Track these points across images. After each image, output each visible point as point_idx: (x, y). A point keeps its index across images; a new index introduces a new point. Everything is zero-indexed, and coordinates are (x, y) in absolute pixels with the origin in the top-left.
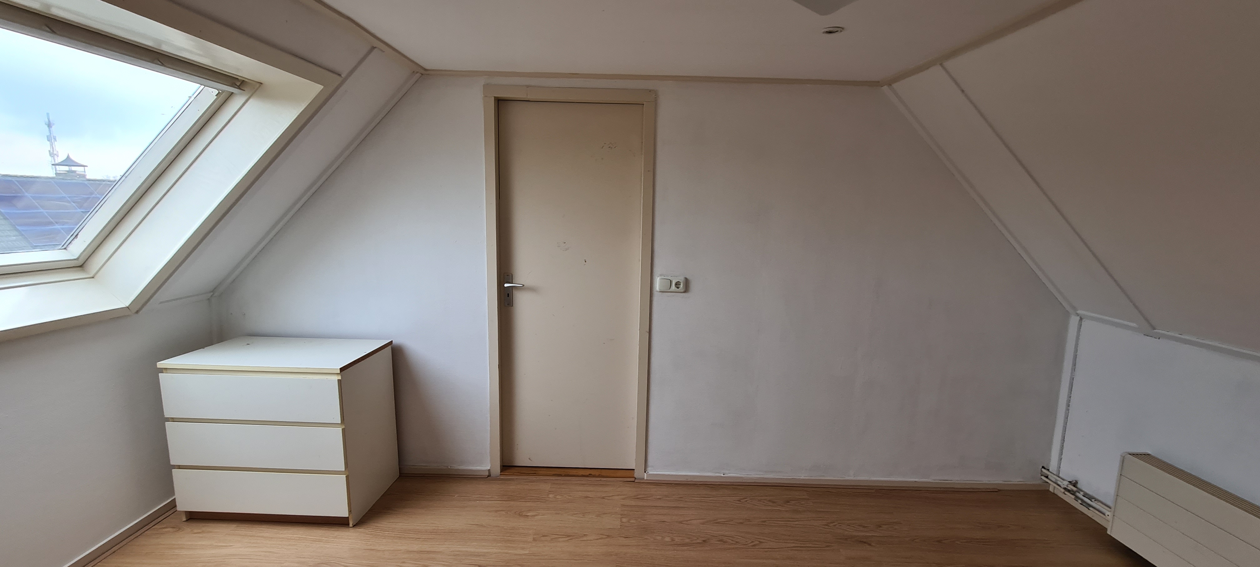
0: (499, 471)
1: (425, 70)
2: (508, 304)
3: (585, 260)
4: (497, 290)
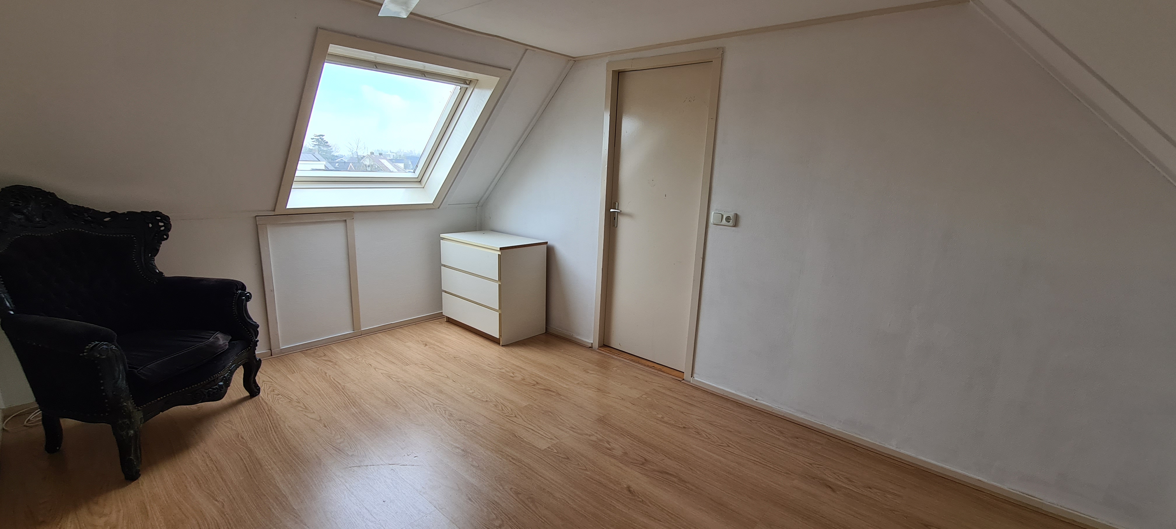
0: (597, 346)
1: (574, 58)
2: (615, 225)
3: (666, 195)
4: (604, 213)
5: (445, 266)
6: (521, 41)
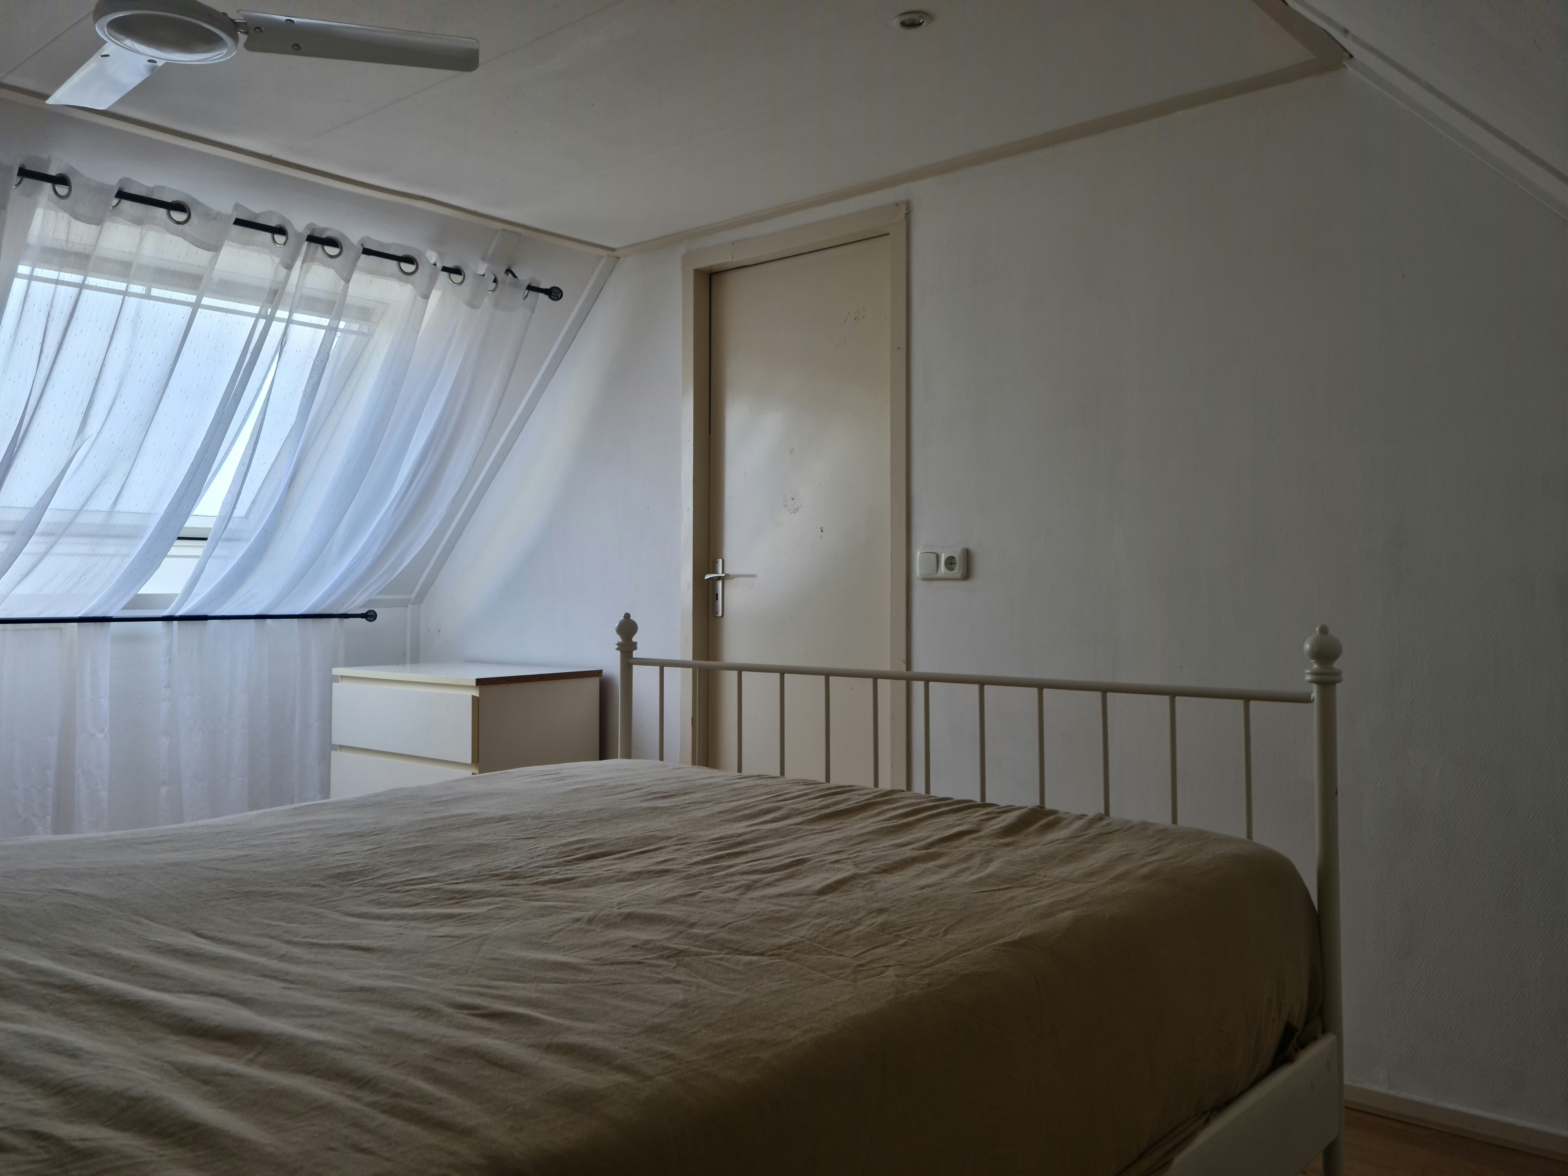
1: (613, 250)
2: (717, 613)
3: (822, 528)
4: (692, 585)
5: (342, 747)
6: (481, 210)
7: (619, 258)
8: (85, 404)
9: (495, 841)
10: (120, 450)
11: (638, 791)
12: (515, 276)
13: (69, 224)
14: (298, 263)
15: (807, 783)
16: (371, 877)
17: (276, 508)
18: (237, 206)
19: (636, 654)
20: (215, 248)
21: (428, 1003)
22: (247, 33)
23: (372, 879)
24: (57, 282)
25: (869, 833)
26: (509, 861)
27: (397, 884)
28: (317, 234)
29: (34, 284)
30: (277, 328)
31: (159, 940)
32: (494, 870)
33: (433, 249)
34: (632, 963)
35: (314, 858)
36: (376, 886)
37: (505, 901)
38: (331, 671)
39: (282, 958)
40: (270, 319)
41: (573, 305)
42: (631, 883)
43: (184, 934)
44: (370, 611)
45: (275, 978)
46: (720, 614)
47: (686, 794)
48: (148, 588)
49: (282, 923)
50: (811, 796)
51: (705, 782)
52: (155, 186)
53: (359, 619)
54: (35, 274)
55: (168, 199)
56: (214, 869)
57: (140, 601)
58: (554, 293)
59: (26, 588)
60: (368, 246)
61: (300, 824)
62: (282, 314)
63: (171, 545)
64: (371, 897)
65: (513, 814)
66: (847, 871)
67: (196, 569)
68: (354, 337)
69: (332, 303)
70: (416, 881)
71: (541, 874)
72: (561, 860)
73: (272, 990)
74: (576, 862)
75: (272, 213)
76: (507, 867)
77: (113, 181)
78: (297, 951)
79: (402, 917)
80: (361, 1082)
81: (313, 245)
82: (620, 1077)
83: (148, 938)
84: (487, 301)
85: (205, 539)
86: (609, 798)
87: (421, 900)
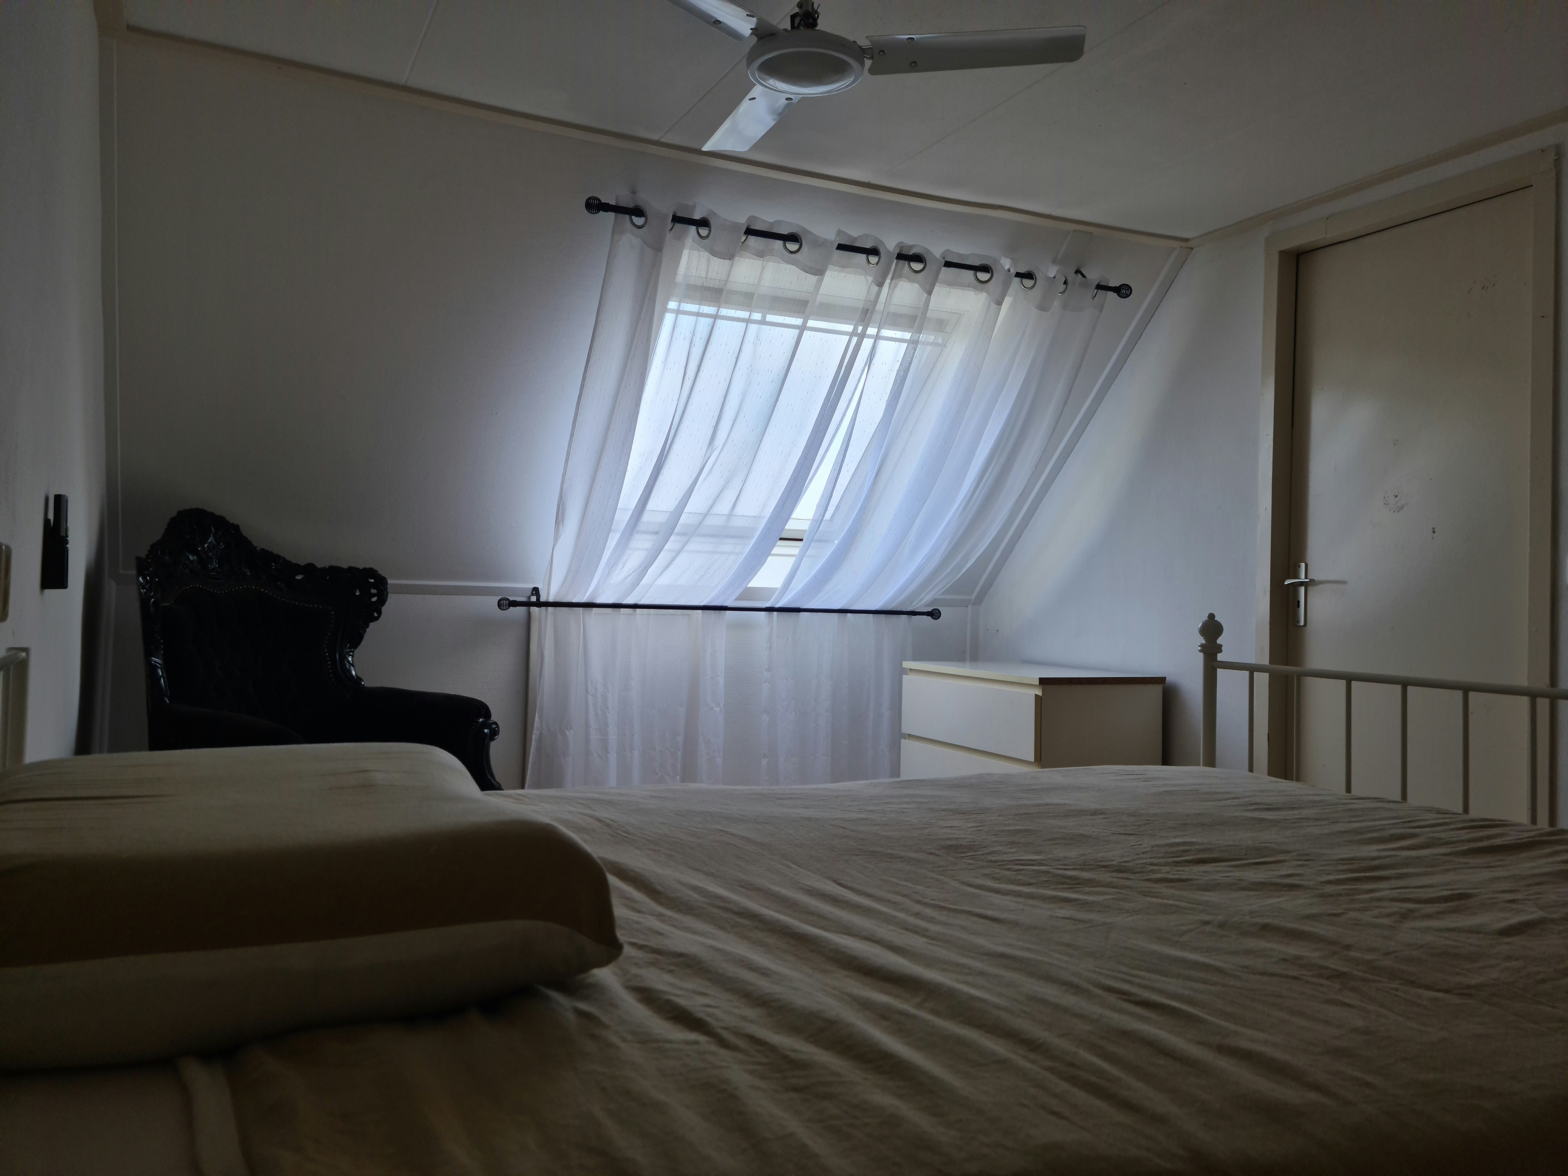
1: (1186, 240)
2: (1298, 622)
3: (1434, 528)
4: (1269, 591)
5: (910, 736)
6: (1055, 213)
7: (1192, 249)
8: (716, 418)
9: (1095, 834)
10: (740, 458)
11: (1236, 800)
12: (1084, 276)
13: (708, 261)
14: (888, 281)
15: (1439, 812)
16: (981, 853)
17: (860, 510)
18: (839, 232)
19: (1220, 657)
20: (819, 272)
21: (1075, 980)
22: (872, 58)
23: (983, 855)
24: (698, 314)
25: (1545, 874)
26: (1115, 854)
27: (1007, 863)
28: (905, 252)
29: (681, 317)
30: (867, 343)
31: (809, 884)
32: (1101, 861)
33: (1006, 257)
34: (1287, 976)
35: (926, 828)
36: (987, 862)
37: (1119, 893)
38: (901, 665)
39: (917, 915)
40: (862, 336)
41: (1141, 301)
42: (1257, 893)
43: (828, 882)
44: (935, 609)
45: (916, 932)
46: (1302, 623)
47: (1293, 809)
48: (756, 582)
49: (909, 884)
50: (1453, 826)
51: (1312, 798)
52: (774, 221)
53: (925, 617)
54: (681, 309)
55: (784, 231)
56: (841, 827)
57: (750, 593)
58: (1123, 291)
59: (664, 580)
60: (949, 259)
61: (906, 796)
62: (872, 331)
63: (774, 545)
64: (986, 871)
65: (1107, 809)
66: (1531, 914)
67: (793, 566)
68: (929, 348)
69: (913, 318)
70: (1024, 862)
71: (1152, 871)
72: (1170, 860)
73: (917, 942)
74: (1185, 864)
75: (867, 236)
76: (1114, 860)
77: (742, 220)
78: (928, 911)
79: (1019, 894)
80: (1032, 1046)
81: (901, 262)
82: (1313, 1096)
83: (799, 881)
84: (1056, 304)
85: (801, 540)
86: (1205, 803)
87: (1033, 881)
